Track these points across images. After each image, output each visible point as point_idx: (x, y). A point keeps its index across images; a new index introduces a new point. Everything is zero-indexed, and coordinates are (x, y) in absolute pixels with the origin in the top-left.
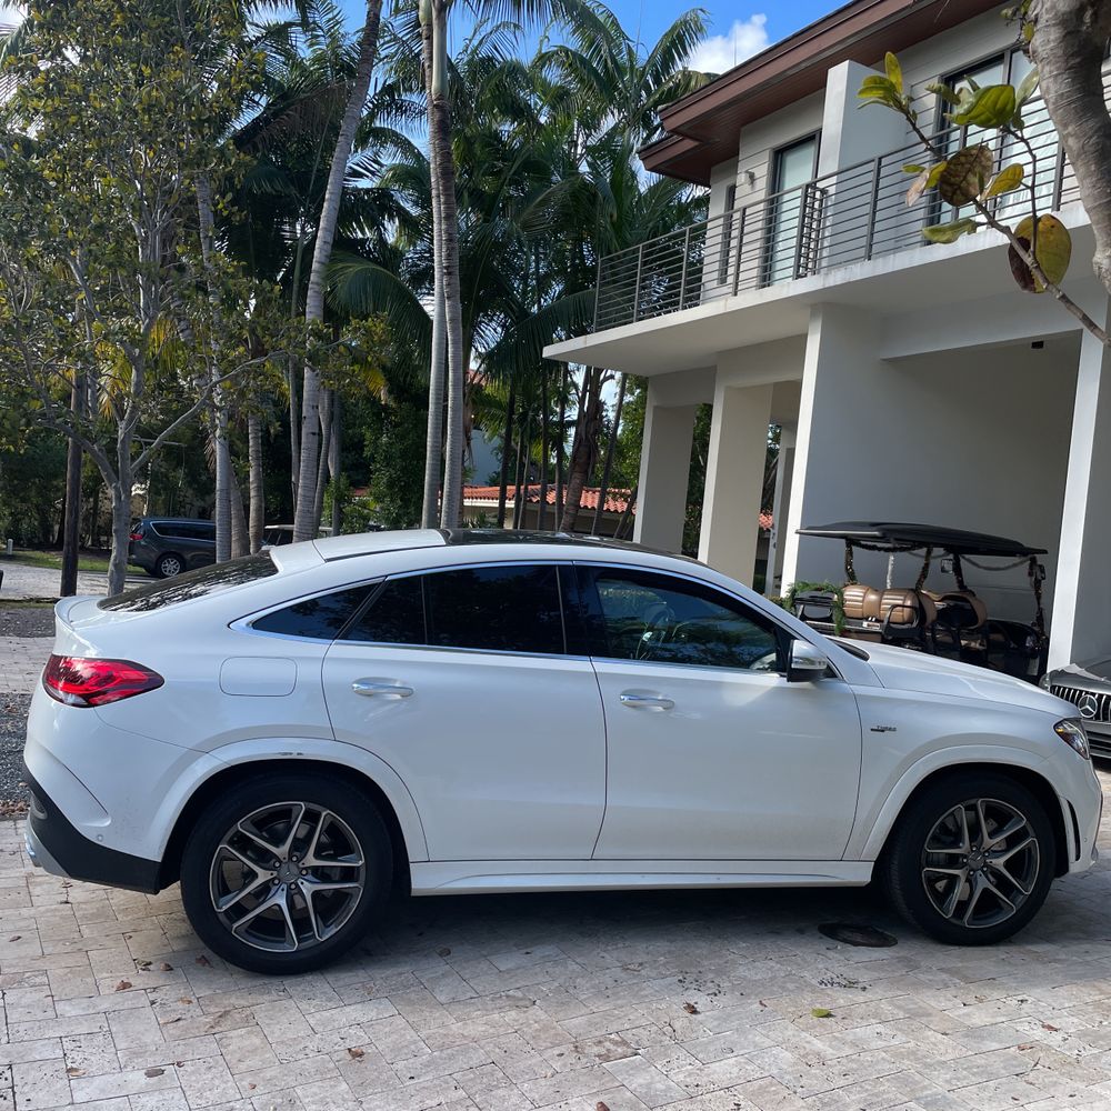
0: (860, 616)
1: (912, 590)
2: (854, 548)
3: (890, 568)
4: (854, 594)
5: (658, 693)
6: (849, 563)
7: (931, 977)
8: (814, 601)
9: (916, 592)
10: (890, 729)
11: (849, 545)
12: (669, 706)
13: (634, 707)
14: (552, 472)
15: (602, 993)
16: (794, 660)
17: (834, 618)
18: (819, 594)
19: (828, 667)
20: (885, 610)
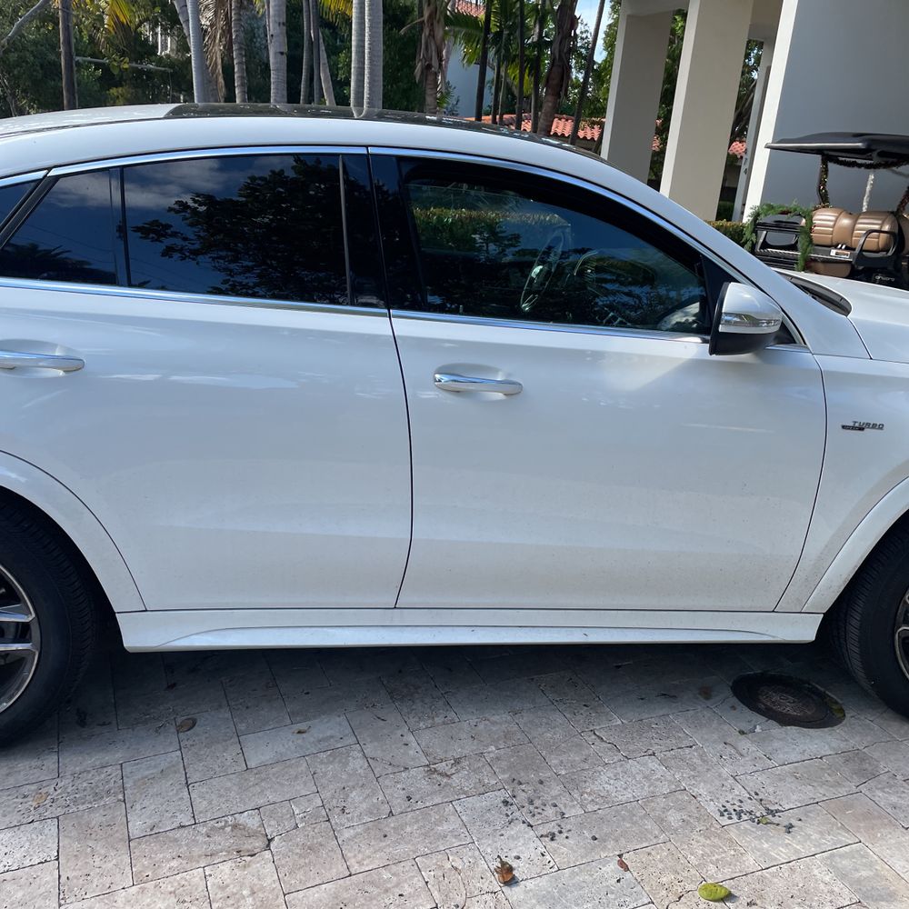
0: (828, 243)
1: (892, 213)
2: (831, 166)
3: (868, 188)
4: (825, 220)
5: (496, 371)
6: (822, 183)
7: (894, 799)
8: (779, 226)
9: (897, 215)
10: (874, 426)
11: (824, 162)
12: (513, 390)
13: (457, 392)
14: (528, 97)
15: (380, 825)
16: (725, 318)
17: (799, 245)
18: (784, 218)
19: (783, 327)
20: (859, 236)
